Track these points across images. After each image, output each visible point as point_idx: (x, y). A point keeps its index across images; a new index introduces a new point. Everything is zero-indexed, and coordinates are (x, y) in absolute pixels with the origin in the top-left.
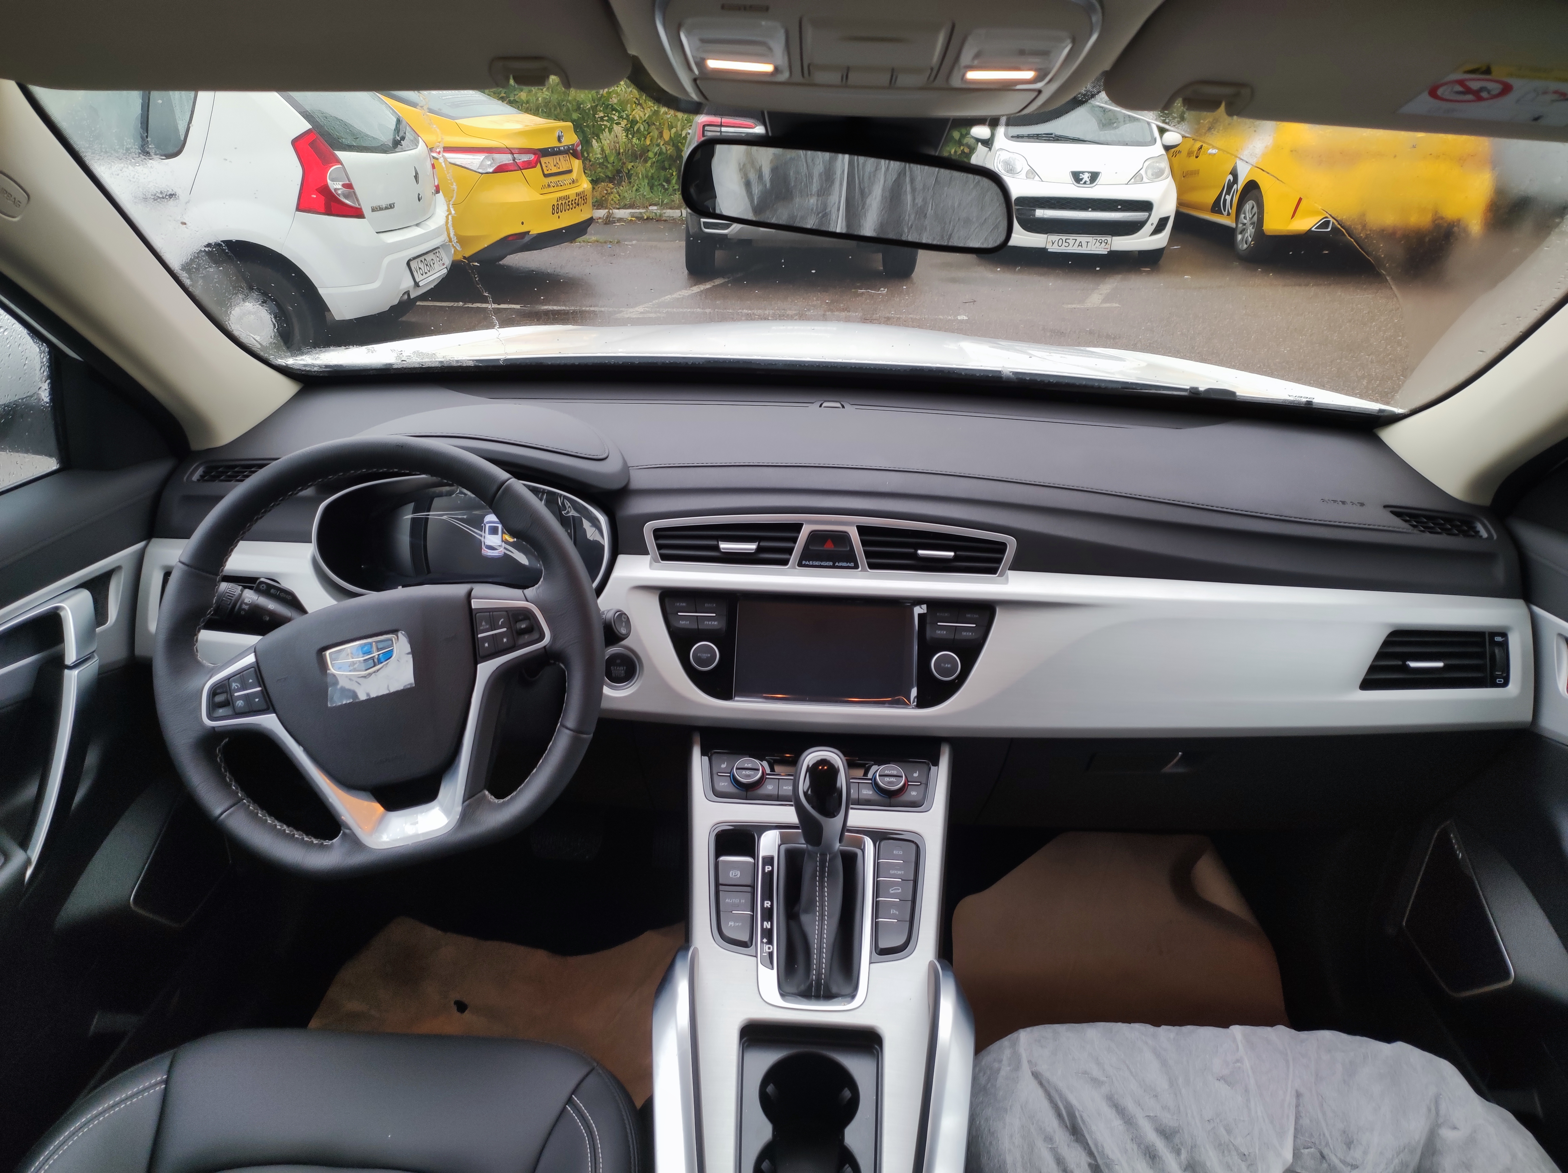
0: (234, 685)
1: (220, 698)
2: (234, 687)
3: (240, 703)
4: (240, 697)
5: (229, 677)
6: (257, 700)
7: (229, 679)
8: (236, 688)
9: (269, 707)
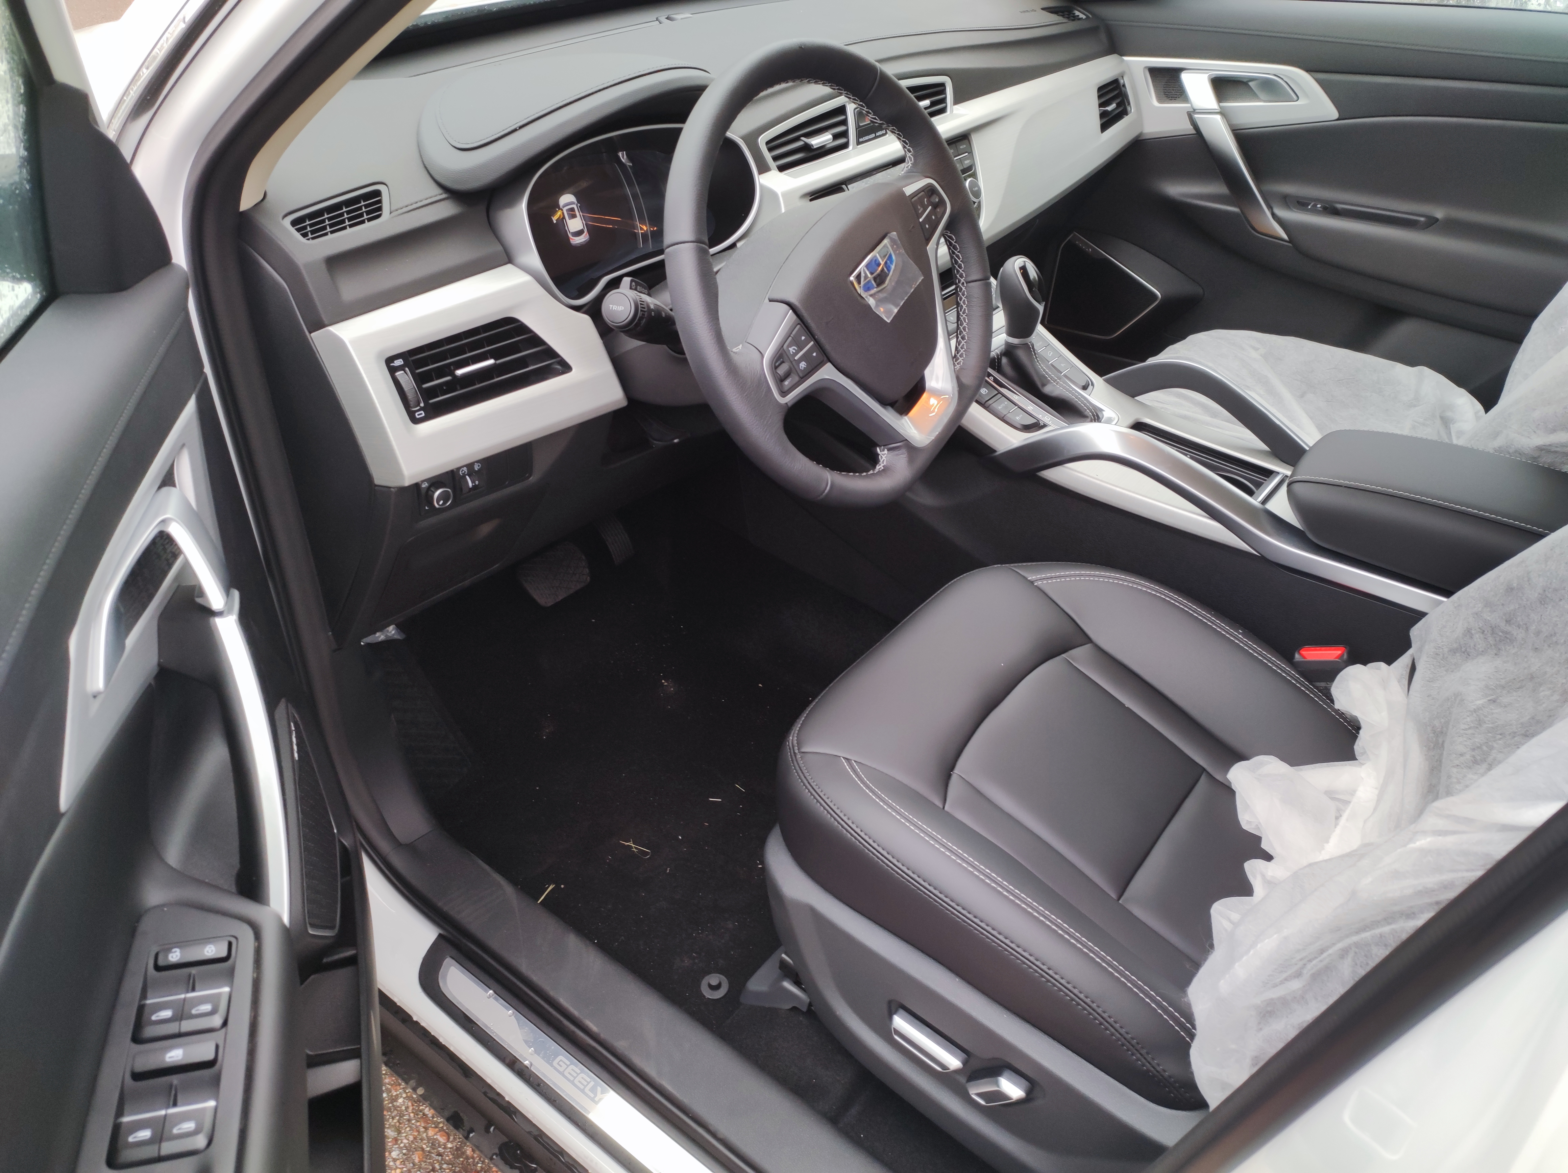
0: (792, 350)
1: (782, 371)
2: (793, 352)
3: (803, 365)
4: (800, 360)
5: (782, 345)
6: (814, 354)
7: (783, 346)
8: (794, 351)
9: (826, 357)
